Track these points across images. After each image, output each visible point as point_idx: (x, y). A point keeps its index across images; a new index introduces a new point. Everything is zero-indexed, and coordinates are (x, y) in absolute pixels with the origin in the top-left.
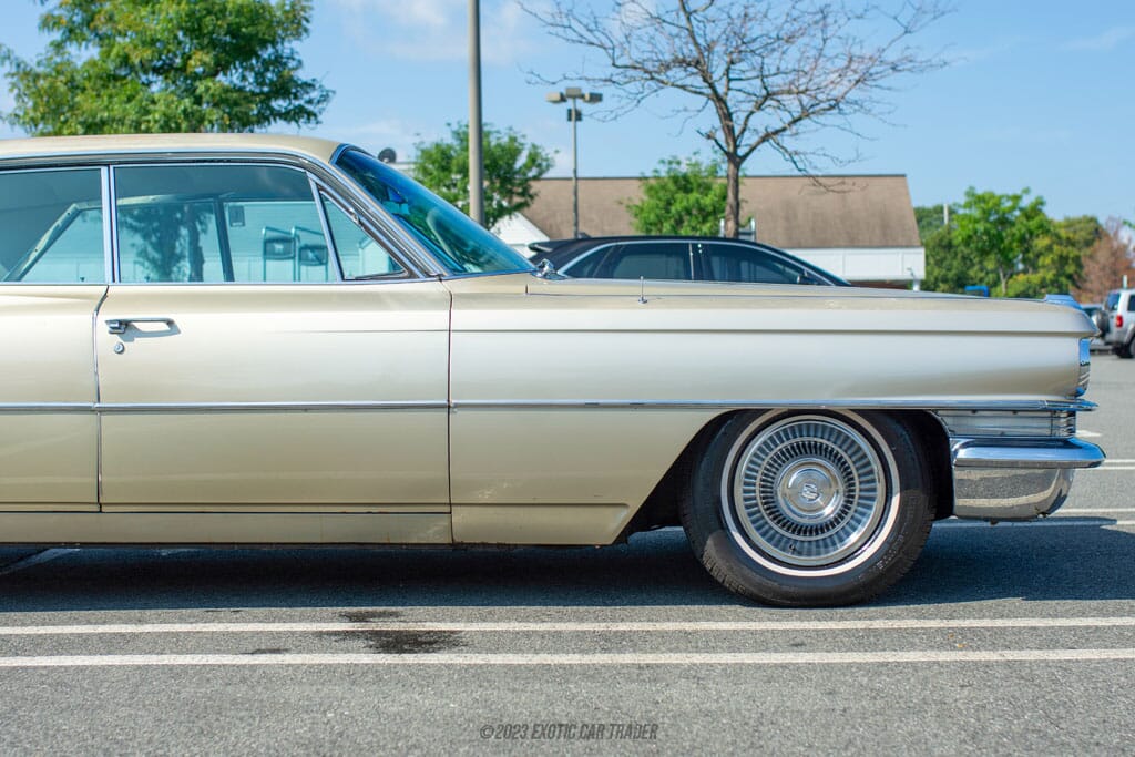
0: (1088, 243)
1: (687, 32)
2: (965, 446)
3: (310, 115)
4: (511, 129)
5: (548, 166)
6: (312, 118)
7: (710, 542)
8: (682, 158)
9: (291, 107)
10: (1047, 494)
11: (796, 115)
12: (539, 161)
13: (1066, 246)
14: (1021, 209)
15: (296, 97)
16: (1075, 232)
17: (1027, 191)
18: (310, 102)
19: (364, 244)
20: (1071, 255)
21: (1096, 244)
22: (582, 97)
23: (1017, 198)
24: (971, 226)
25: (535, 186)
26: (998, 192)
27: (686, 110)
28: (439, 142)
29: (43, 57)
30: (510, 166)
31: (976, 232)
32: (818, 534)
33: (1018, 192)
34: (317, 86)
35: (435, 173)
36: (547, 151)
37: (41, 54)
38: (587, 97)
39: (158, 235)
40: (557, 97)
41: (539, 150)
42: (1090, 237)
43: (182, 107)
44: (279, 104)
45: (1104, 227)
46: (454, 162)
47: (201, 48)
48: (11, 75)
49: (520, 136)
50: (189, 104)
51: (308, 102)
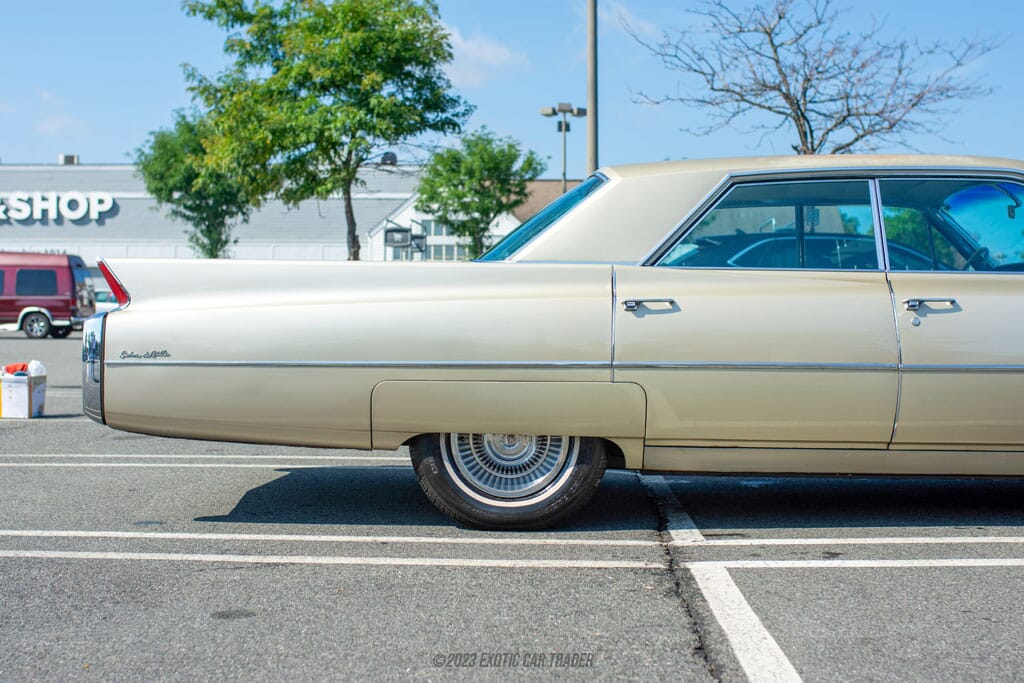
1: (773, 61)
3: (455, 125)
4: (510, 137)
5: (542, 170)
6: (457, 128)
9: (438, 119)
12: (534, 165)
15: (443, 111)
18: (457, 115)
19: (372, 234)
22: (571, 111)
25: (530, 187)
27: (763, 126)
28: (451, 147)
29: (223, 75)
30: (509, 168)
31: (904, 230)
34: (462, 102)
35: (444, 173)
36: (541, 156)
37: (220, 72)
38: (575, 111)
39: (207, 223)
40: (550, 111)
41: (535, 156)
43: (358, 118)
44: (431, 116)
46: (463, 165)
47: (373, 70)
48: (193, 89)
49: (519, 144)
50: (362, 113)
51: (453, 115)
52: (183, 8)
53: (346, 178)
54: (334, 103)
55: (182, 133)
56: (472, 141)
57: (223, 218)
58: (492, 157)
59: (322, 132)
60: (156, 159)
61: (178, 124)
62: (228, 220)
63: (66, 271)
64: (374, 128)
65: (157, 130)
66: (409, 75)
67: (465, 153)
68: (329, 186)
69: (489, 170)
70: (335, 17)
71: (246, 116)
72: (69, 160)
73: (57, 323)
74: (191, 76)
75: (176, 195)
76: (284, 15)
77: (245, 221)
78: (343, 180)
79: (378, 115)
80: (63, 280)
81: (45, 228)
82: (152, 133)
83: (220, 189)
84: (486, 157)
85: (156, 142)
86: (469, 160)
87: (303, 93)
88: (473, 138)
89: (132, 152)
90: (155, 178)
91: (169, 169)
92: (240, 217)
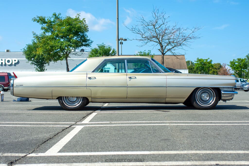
0: (219, 69)
1: (155, 32)
2: (223, 92)
3: (89, 45)
4: (109, 46)
7: (194, 102)
8: (142, 52)
10: (232, 97)
11: (173, 46)
12: (114, 52)
13: (215, 69)
14: (208, 62)
15: (86, 42)
16: (216, 66)
17: (209, 59)
18: (89, 43)
20: (216, 71)
21: (220, 69)
22: (123, 40)
23: (207, 60)
24: (198, 65)
26: (203, 59)
27: (154, 45)
28: (95, 48)
29: (41, 34)
30: (109, 53)
32: (206, 102)
33: (207, 59)
34: (90, 40)
38: (124, 40)
39: (40, 65)
41: (115, 50)
42: (219, 67)
44: (84, 43)
45: (222, 65)
47: (71, 34)
48: (34, 37)
49: (111, 47)
50: (69, 43)
51: (88, 43)
52: (32, 20)
53: (66, 56)
54: (64, 41)
55: (34, 45)
56: (100, 47)
57: (43, 64)
58: (105, 50)
59: (61, 47)
60: (28, 51)
61: (33, 43)
62: (45, 65)
63: (7, 76)
64: (72, 46)
65: (28, 44)
66: (80, 35)
67: (99, 49)
68: (62, 58)
69: (104, 53)
70: (64, 23)
71: (45, 43)
72: (8, 51)
73: (5, 88)
74: (34, 34)
75: (33, 59)
76: (54, 22)
77: (49, 65)
78: (65, 56)
79: (72, 43)
80: (6, 78)
81: (2, 67)
82: (27, 45)
83: (43, 58)
84: (103, 50)
85: (28, 47)
86: (99, 51)
87: (57, 38)
88: (101, 46)
89: (22, 49)
90: (27, 55)
91: (31, 53)
92: (47, 64)
